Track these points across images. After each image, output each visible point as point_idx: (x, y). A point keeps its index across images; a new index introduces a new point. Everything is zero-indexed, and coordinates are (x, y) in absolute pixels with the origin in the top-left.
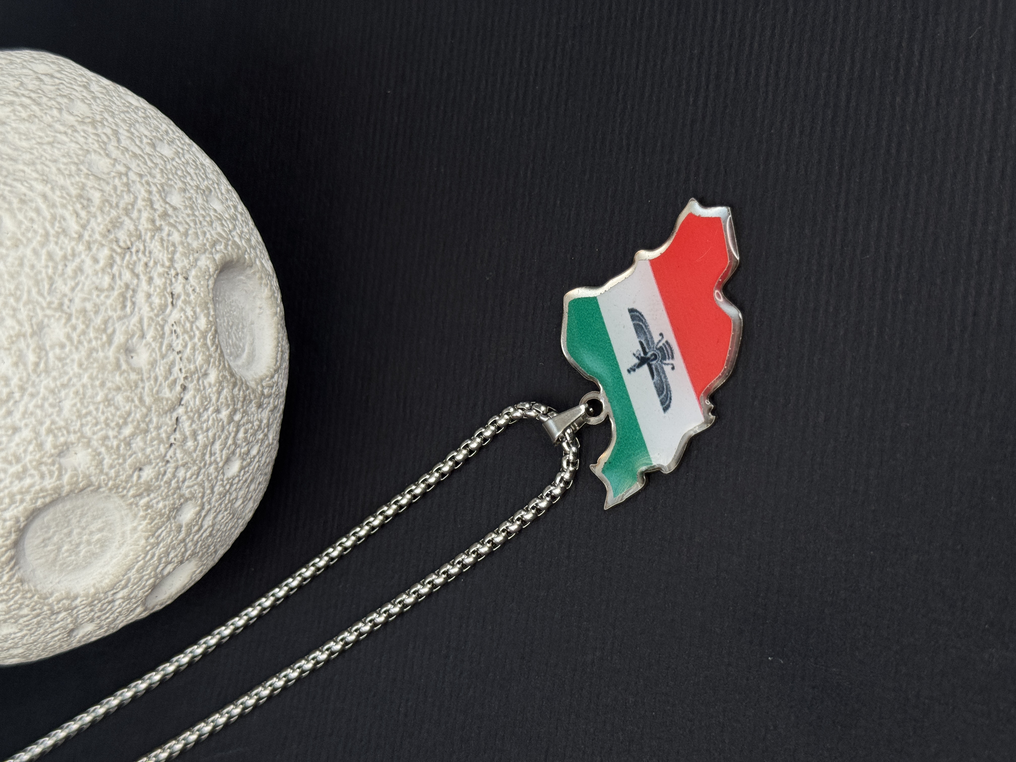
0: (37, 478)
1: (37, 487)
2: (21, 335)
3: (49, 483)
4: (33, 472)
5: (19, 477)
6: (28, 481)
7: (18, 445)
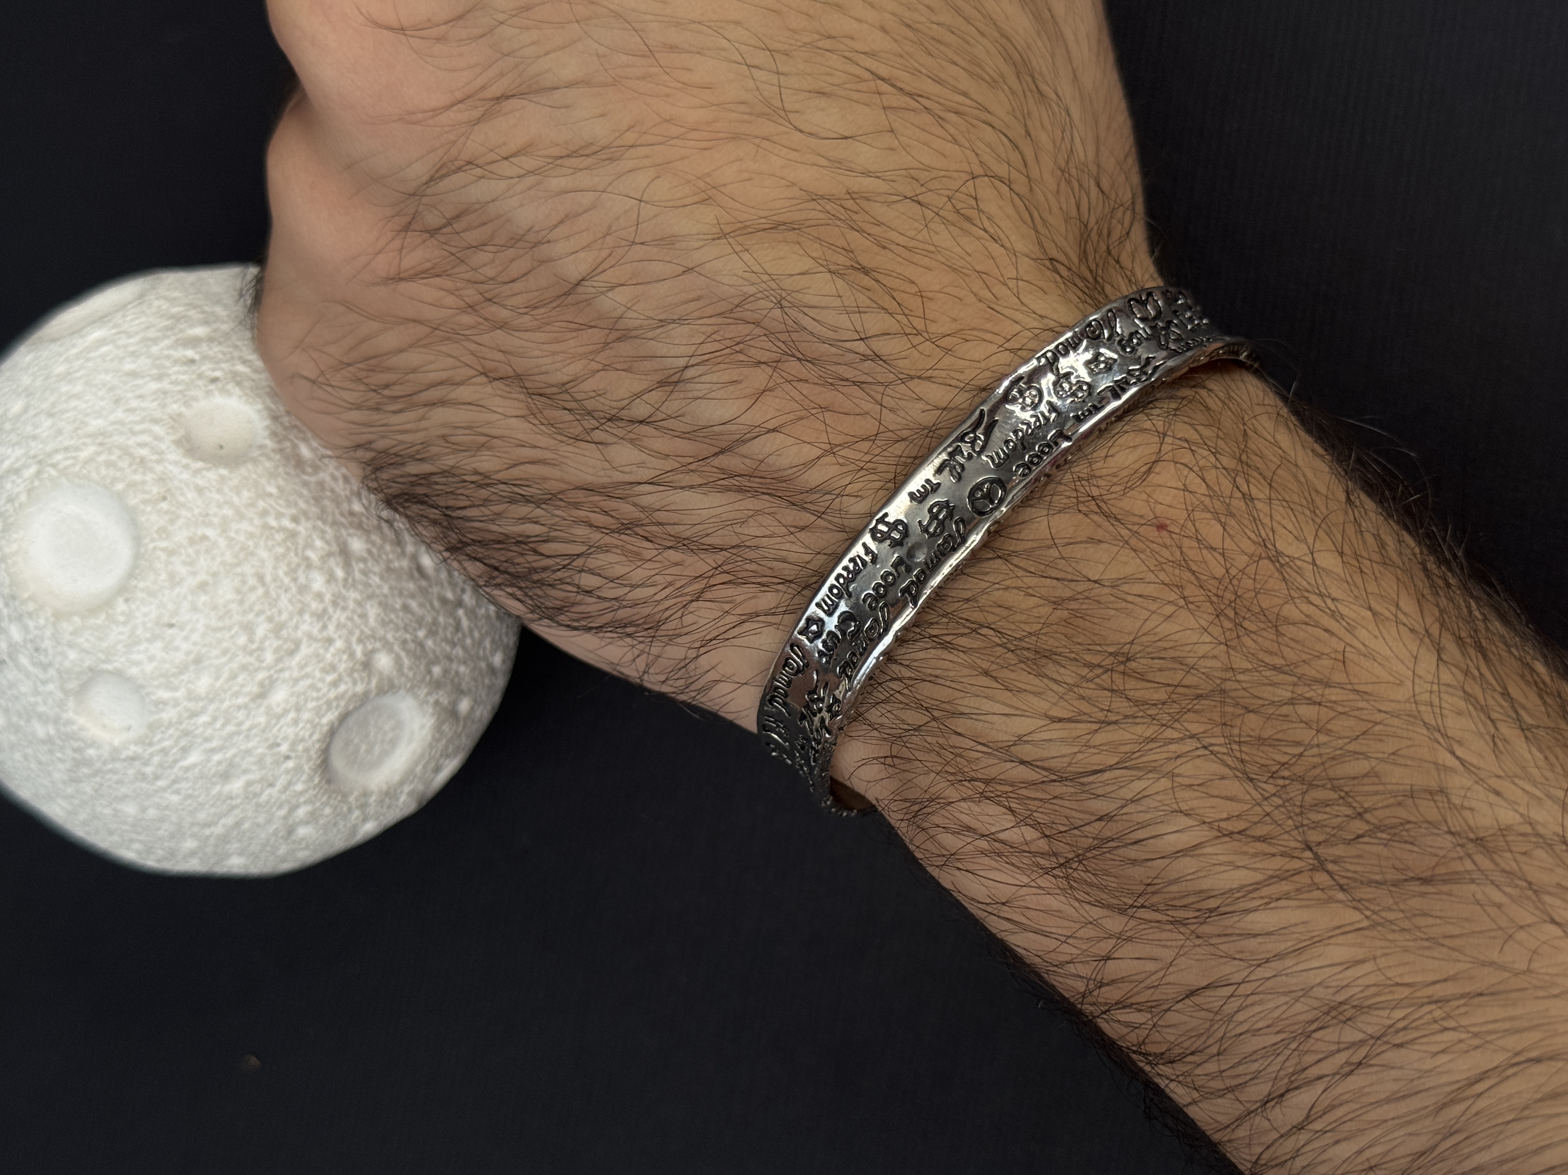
0: (350, 684)
1: (350, 693)
2: (330, 554)
3: (360, 688)
4: (347, 679)
5: (335, 684)
6: (342, 688)
7: (333, 655)
